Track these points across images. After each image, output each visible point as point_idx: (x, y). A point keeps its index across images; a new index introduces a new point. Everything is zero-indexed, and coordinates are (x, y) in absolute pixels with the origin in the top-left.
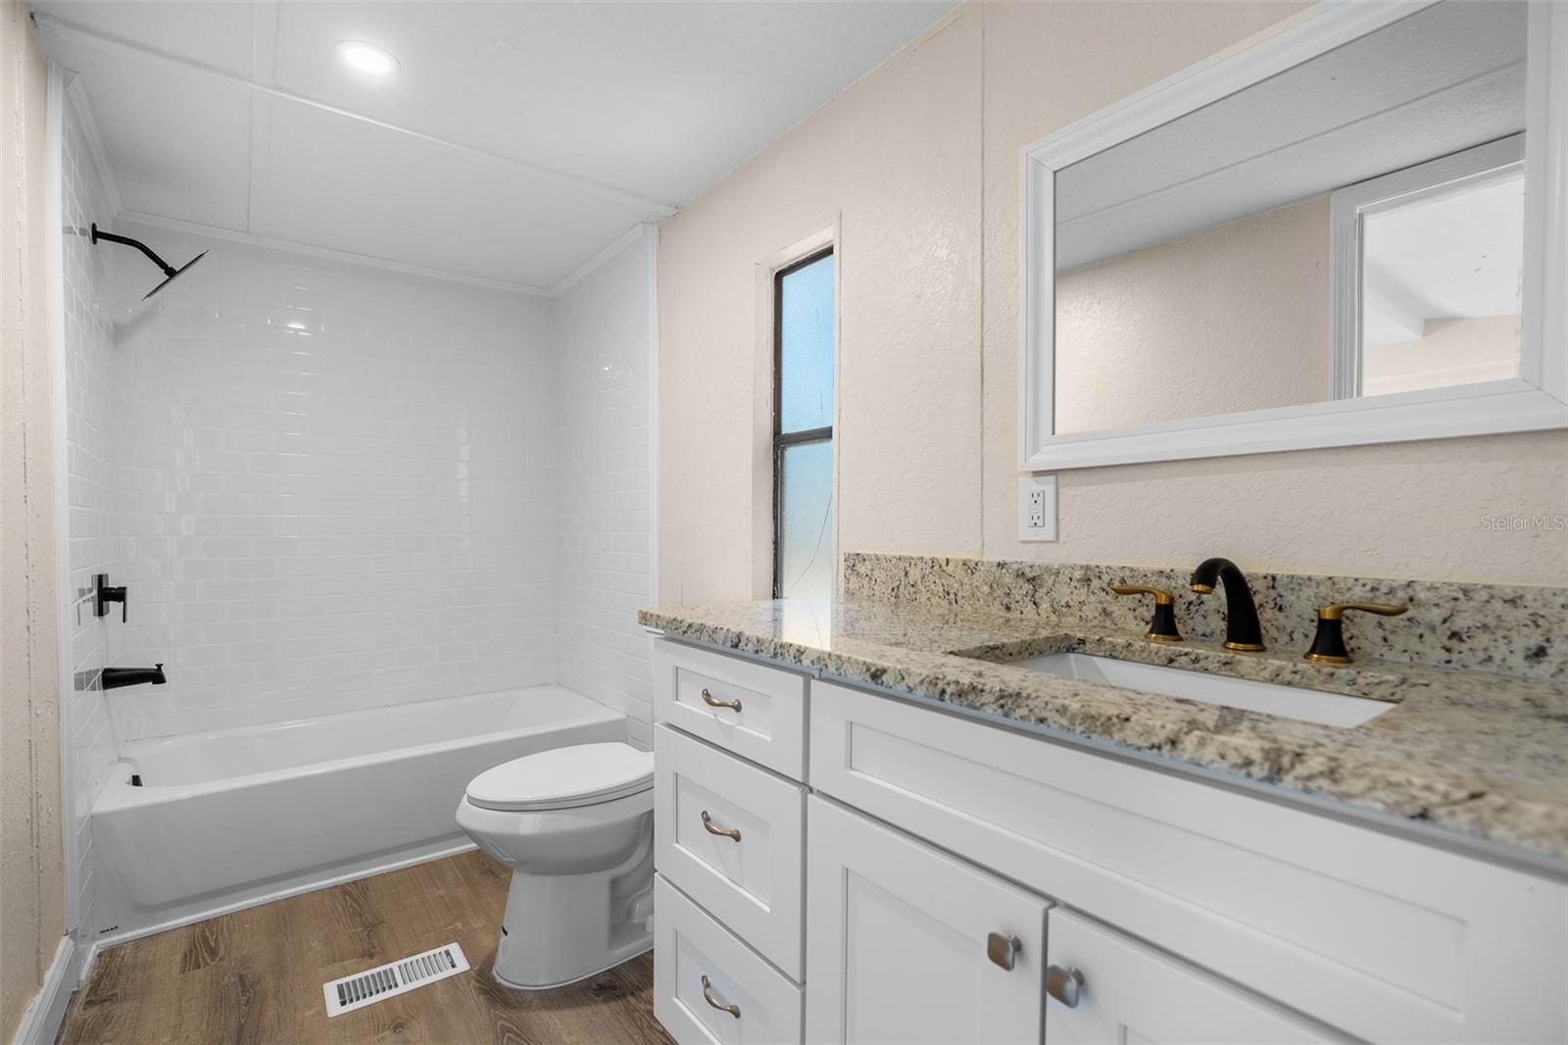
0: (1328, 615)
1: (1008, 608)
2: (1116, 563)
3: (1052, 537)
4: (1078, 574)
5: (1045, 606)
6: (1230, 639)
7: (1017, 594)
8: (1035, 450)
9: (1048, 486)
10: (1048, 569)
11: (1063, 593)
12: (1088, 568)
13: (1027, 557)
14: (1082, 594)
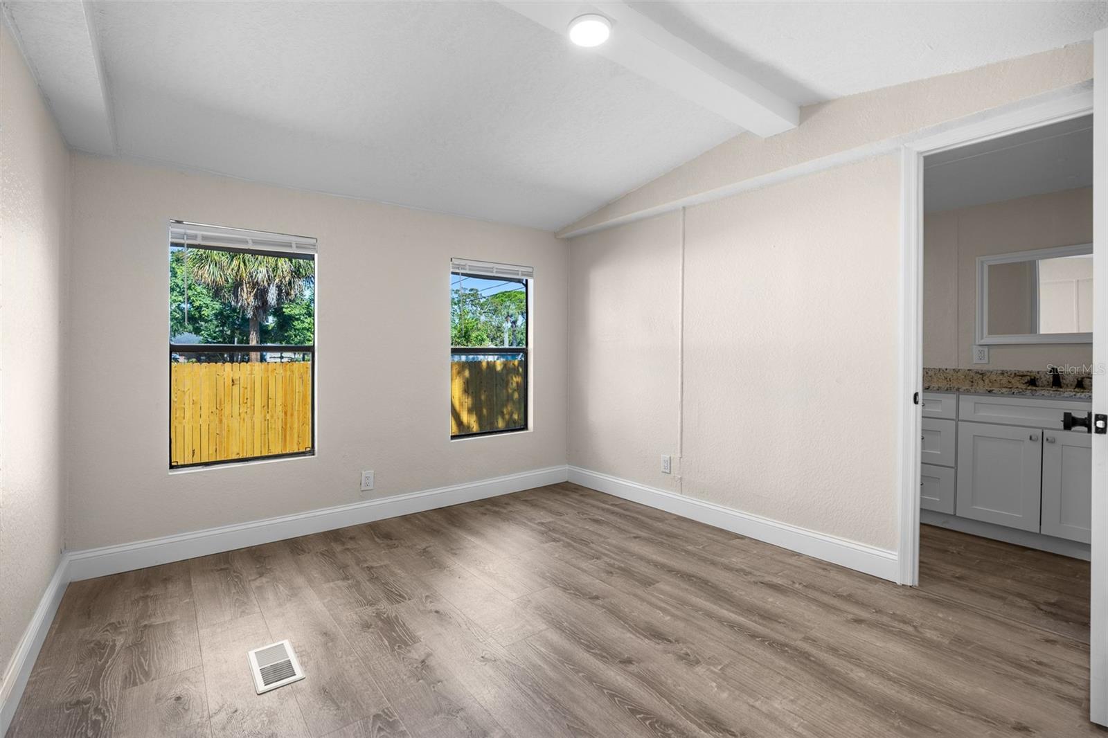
0: (1079, 379)
1: (972, 382)
2: (1013, 369)
3: (987, 362)
4: (999, 372)
5: (987, 381)
6: (1053, 385)
7: (975, 378)
8: (982, 338)
9: (986, 349)
10: (988, 371)
11: (994, 377)
12: (1003, 371)
13: (978, 368)
14: (1001, 377)
